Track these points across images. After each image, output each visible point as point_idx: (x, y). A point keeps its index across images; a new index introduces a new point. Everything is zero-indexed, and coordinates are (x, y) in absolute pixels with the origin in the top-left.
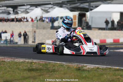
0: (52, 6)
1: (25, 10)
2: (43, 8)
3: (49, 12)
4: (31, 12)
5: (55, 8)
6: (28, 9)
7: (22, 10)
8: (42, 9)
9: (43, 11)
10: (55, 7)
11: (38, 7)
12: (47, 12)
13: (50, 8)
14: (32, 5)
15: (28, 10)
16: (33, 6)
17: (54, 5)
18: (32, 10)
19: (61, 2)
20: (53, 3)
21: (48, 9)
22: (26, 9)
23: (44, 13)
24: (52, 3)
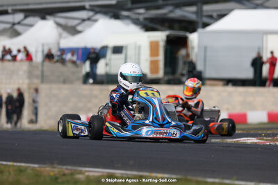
0: (91, 14)
1: (11, 28)
2: (62, 21)
3: (79, 32)
4: (25, 31)
5: (96, 21)
6: (19, 23)
8: (59, 25)
9: (60, 30)
10: (98, 16)
11: (48, 17)
12: (74, 31)
13: (84, 20)
15: (18, 28)
16: (34, 16)
17: (96, 13)
18: (31, 26)
19: (114, 2)
20: (91, 6)
21: (79, 24)
22: (14, 24)
23: (65, 34)
24: (87, 5)
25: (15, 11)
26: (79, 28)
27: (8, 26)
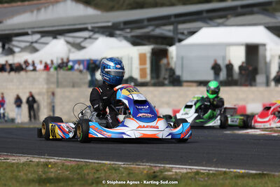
0: (91, 33)
1: (30, 45)
2: (71, 40)
3: (84, 48)
4: (42, 48)
5: (96, 39)
6: (36, 42)
7: (23, 45)
8: (68, 43)
9: (69, 46)
10: (96, 36)
11: (58, 37)
12: (79, 47)
13: (86, 39)
14: (45, 34)
15: (35, 45)
16: (48, 36)
18: (46, 44)
19: (110, 24)
20: (93, 27)
21: (82, 42)
22: (32, 43)
23: (73, 50)
24: (89, 27)
25: (34, 33)
26: (83, 44)
27: (28, 44)
